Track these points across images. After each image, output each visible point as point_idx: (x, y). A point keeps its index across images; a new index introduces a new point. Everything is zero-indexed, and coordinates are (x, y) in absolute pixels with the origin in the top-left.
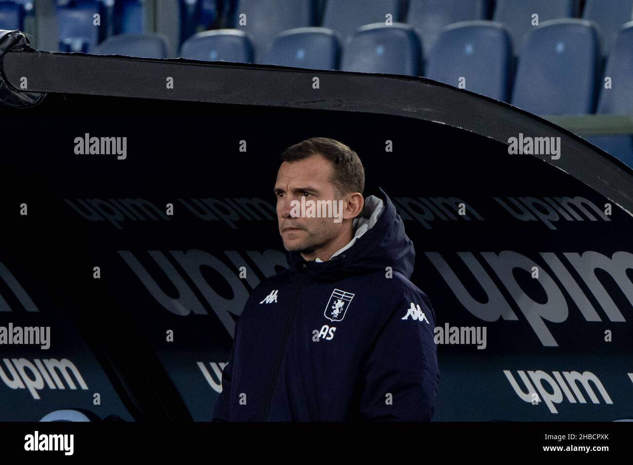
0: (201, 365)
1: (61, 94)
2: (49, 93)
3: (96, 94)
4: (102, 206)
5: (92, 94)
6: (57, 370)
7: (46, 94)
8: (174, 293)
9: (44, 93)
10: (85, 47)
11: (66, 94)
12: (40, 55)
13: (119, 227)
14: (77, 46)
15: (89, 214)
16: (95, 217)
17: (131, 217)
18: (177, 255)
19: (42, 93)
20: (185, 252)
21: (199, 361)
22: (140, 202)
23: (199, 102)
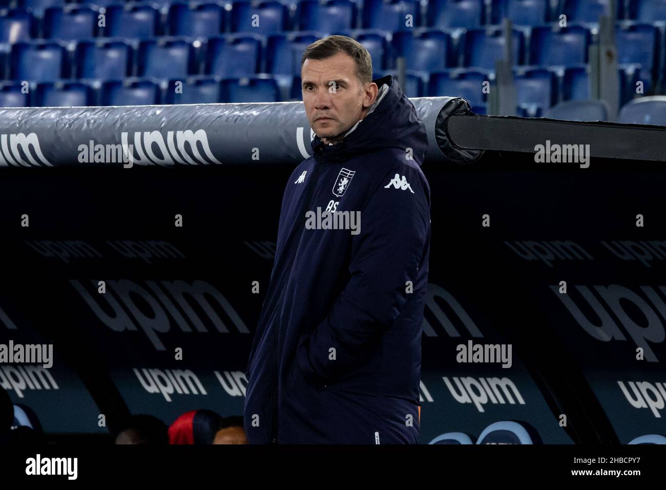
0: (621, 384)
1: (497, 152)
2: (487, 151)
3: (527, 152)
4: (535, 247)
5: (523, 151)
6: (498, 387)
7: (484, 152)
8: (597, 322)
9: (483, 150)
10: (539, 112)
11: (502, 152)
12: (479, 118)
13: (550, 265)
14: (532, 110)
15: (525, 254)
16: (530, 257)
17: (560, 256)
18: (600, 289)
19: (480, 150)
20: (607, 287)
21: (620, 380)
22: (568, 244)
23: (615, 159)
